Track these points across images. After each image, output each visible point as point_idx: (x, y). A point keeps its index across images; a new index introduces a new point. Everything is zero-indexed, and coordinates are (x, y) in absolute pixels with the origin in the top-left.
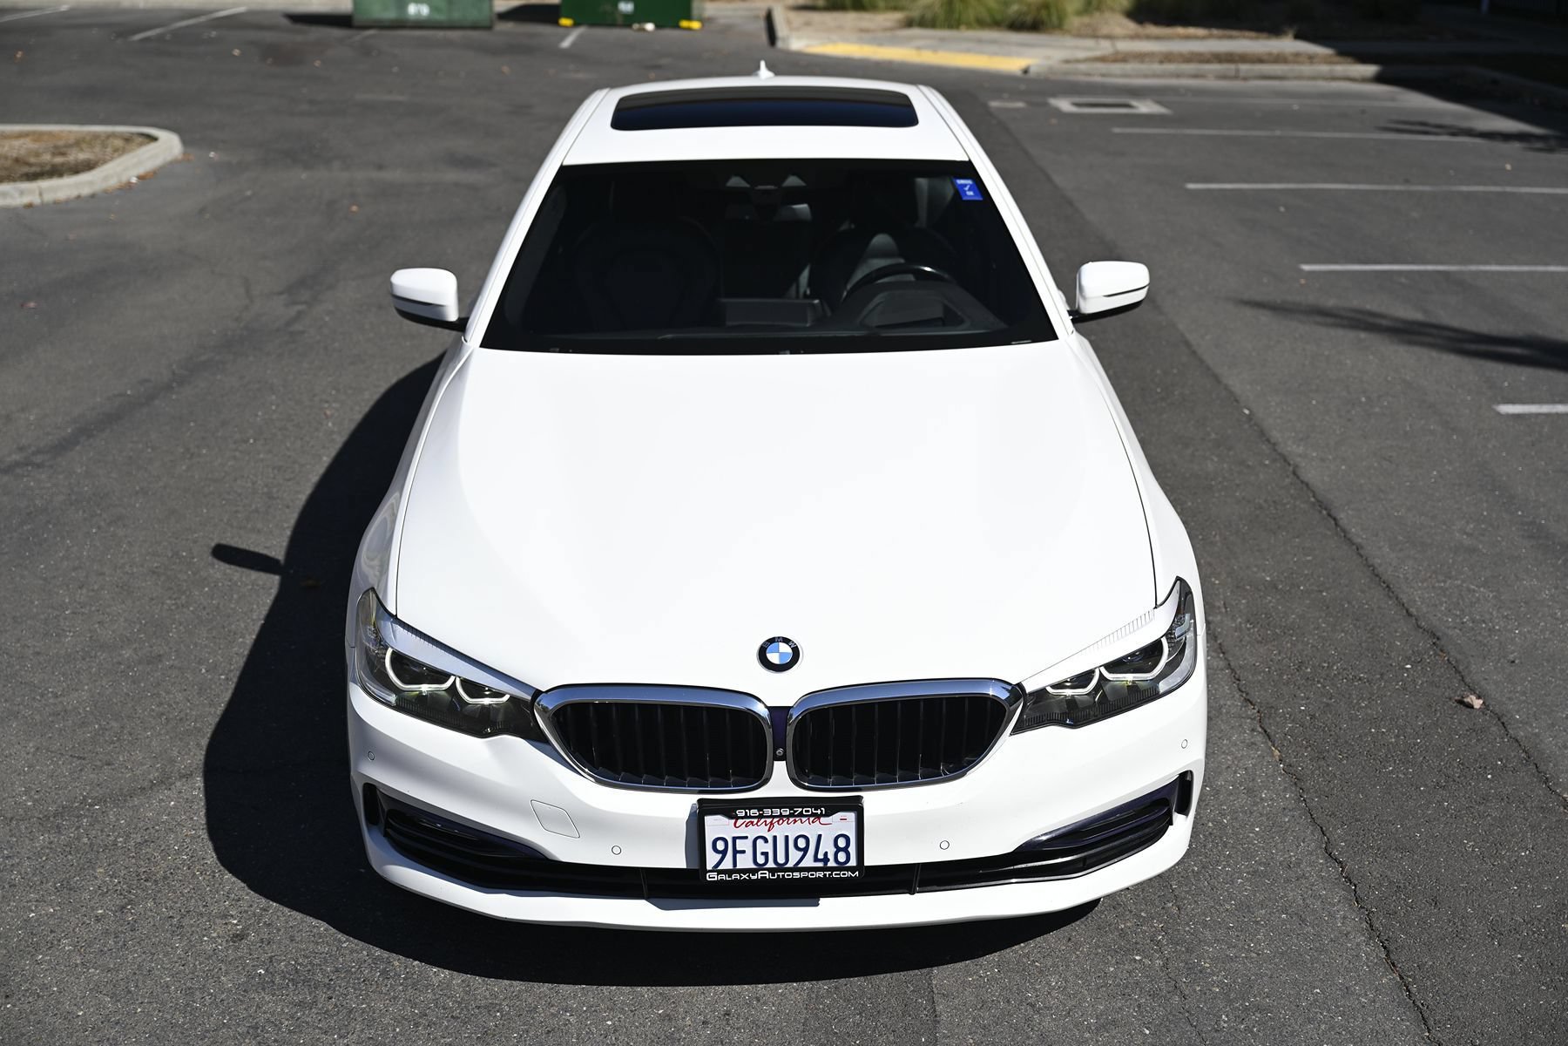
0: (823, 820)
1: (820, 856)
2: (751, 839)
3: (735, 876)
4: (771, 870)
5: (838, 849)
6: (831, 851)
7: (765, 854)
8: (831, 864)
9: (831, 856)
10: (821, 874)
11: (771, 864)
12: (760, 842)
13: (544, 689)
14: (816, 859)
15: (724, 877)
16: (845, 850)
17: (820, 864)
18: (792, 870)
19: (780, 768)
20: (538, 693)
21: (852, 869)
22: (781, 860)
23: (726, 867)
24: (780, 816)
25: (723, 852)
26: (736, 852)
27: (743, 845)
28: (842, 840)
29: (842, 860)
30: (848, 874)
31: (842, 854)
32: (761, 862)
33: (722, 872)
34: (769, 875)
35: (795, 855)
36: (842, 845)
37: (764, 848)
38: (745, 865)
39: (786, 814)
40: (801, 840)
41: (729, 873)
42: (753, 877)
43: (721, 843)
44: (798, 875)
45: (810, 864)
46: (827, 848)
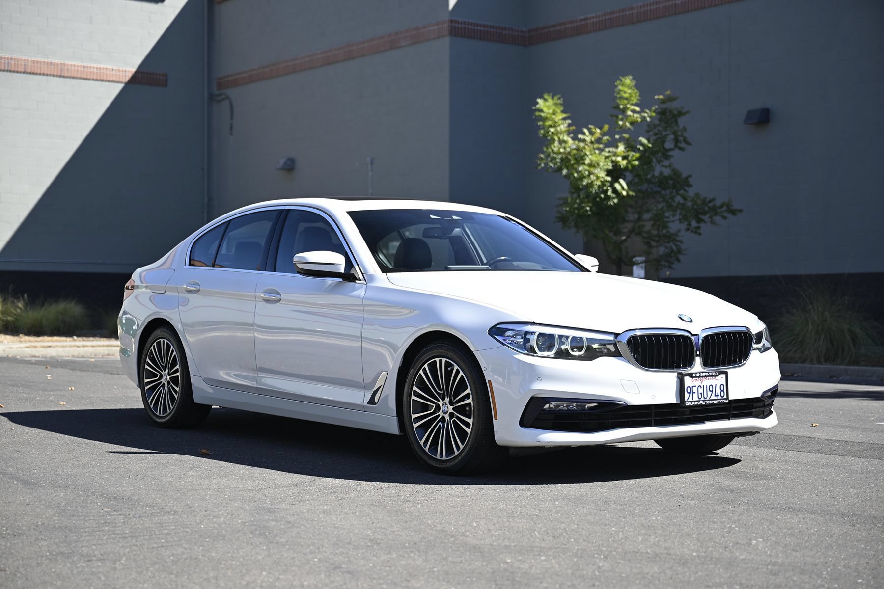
0: (717, 378)
1: (716, 394)
2: (697, 387)
3: (694, 403)
4: (703, 401)
5: (722, 391)
6: (719, 391)
7: (701, 393)
8: (720, 397)
9: (719, 394)
10: (717, 401)
11: (703, 398)
12: (699, 387)
13: (621, 333)
14: (715, 395)
15: (690, 404)
16: (723, 391)
17: (716, 398)
18: (709, 400)
19: (698, 360)
20: (617, 335)
21: (725, 399)
22: (706, 397)
23: (690, 399)
24: (705, 376)
25: (689, 393)
26: (693, 393)
27: (695, 390)
28: (722, 386)
29: (722, 395)
30: (725, 401)
31: (722, 392)
32: (700, 397)
33: (689, 402)
34: (703, 403)
35: (709, 393)
36: (722, 389)
37: (701, 390)
38: (696, 398)
39: (707, 375)
40: (711, 387)
41: (692, 402)
42: (699, 404)
43: (688, 389)
44: (711, 402)
45: (713, 397)
46: (718, 390)
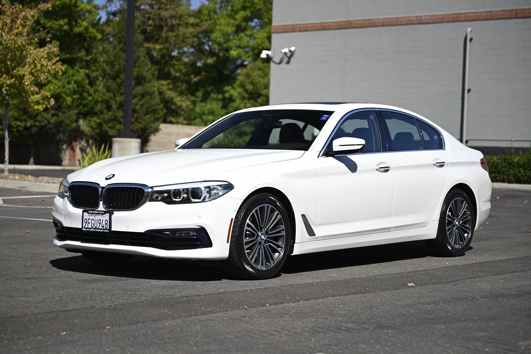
0: (104, 215)
1: (103, 226)
2: (91, 219)
3: (88, 229)
4: (94, 229)
7: (93, 224)
8: (104, 228)
9: (104, 226)
10: (102, 230)
11: (94, 227)
12: (93, 220)
14: (102, 227)
15: (86, 229)
17: (102, 228)
18: (97, 229)
19: (101, 203)
20: (69, 184)
21: (107, 230)
22: (96, 226)
23: (86, 227)
24: (96, 213)
25: (86, 223)
26: (89, 223)
27: (90, 221)
28: (106, 221)
29: (106, 227)
30: (107, 231)
31: (106, 225)
32: (92, 226)
33: (85, 228)
34: (93, 230)
35: (98, 225)
36: (106, 223)
37: (93, 222)
38: (90, 227)
39: (97, 213)
40: (100, 221)
41: (86, 228)
42: (91, 230)
43: (86, 220)
44: (98, 230)
45: (100, 227)
46: (104, 223)
